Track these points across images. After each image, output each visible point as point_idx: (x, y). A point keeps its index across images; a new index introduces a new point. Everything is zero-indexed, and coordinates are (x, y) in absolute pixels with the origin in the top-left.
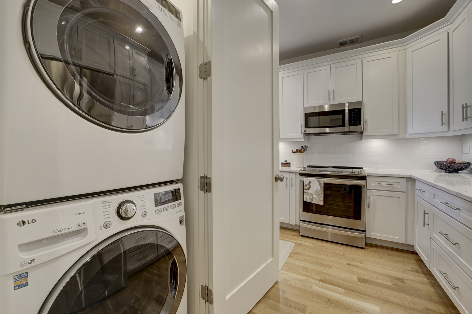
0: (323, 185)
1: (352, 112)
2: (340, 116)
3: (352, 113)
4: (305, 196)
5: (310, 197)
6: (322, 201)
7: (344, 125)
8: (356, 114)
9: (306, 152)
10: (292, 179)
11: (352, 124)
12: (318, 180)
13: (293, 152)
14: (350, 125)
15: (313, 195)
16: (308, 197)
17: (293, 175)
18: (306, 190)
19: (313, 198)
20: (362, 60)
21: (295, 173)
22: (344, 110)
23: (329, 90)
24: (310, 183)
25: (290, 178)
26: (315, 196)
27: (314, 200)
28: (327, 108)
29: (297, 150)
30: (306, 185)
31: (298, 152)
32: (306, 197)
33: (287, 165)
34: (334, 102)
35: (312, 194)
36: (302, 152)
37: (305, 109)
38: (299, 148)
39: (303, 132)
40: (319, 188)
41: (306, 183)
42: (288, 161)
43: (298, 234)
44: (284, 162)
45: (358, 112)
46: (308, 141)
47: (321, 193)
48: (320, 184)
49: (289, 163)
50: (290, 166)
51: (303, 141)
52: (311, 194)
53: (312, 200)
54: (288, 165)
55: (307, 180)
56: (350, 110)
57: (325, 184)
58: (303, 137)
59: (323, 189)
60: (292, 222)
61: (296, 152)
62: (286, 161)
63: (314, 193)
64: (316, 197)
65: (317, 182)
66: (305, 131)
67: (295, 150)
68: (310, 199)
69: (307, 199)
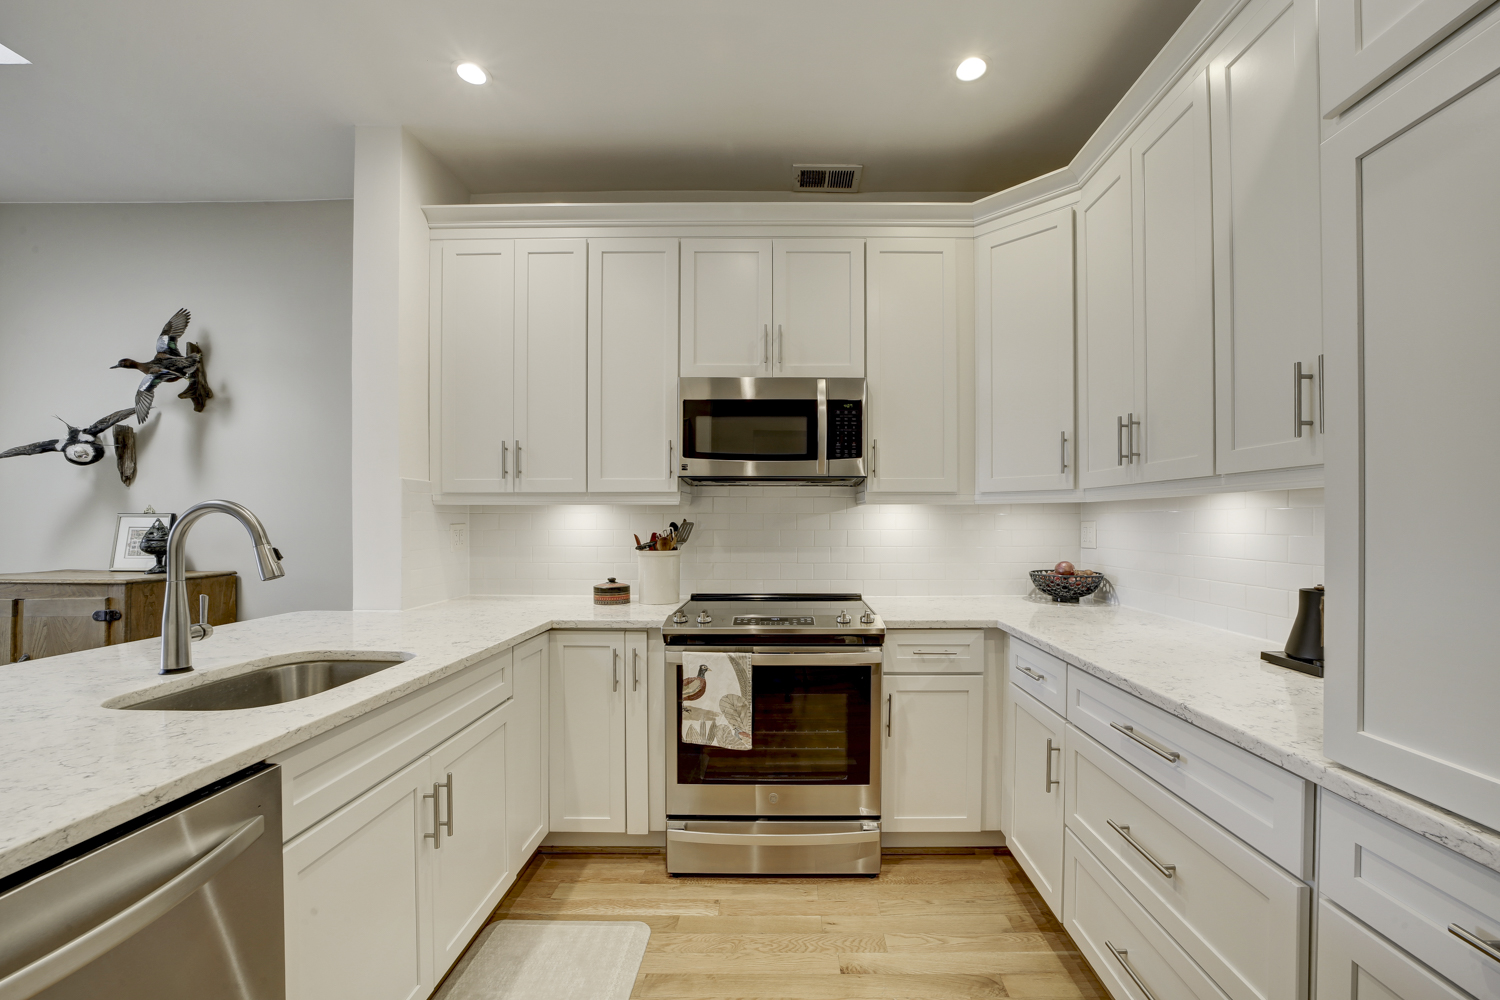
0: (749, 675)
1: (838, 412)
2: (800, 424)
3: (838, 416)
4: (686, 724)
5: (703, 726)
6: (747, 735)
7: (812, 454)
8: (850, 420)
9: (685, 544)
10: (636, 655)
11: (838, 451)
12: (732, 659)
13: (640, 548)
14: (831, 455)
15: (715, 715)
16: (697, 725)
17: (639, 642)
18: (690, 698)
19: (714, 726)
20: (865, 244)
21: (648, 631)
22: (814, 404)
23: (766, 326)
24: (702, 671)
25: (630, 655)
26: (722, 721)
27: (719, 734)
29: (654, 535)
30: (690, 681)
31: (658, 546)
32: (691, 728)
33: (616, 595)
34: (781, 371)
35: (710, 715)
36: (673, 544)
37: (684, 383)
38: (663, 530)
39: (677, 471)
40: (737, 690)
41: (690, 672)
42: (621, 582)
43: (662, 868)
44: (604, 583)
45: (854, 412)
46: (692, 503)
47: (744, 706)
48: (740, 672)
49: (625, 590)
50: (627, 601)
51: (677, 503)
52: (708, 712)
53: (712, 736)
54: (622, 595)
55: (692, 659)
56: (831, 404)
57: (756, 669)
58: (674, 488)
59: (750, 689)
60: (638, 827)
61: (652, 546)
62: (612, 581)
63: (716, 709)
64: (726, 723)
65: (730, 667)
66: (684, 468)
67: (645, 539)
68: (703, 734)
69: (694, 732)
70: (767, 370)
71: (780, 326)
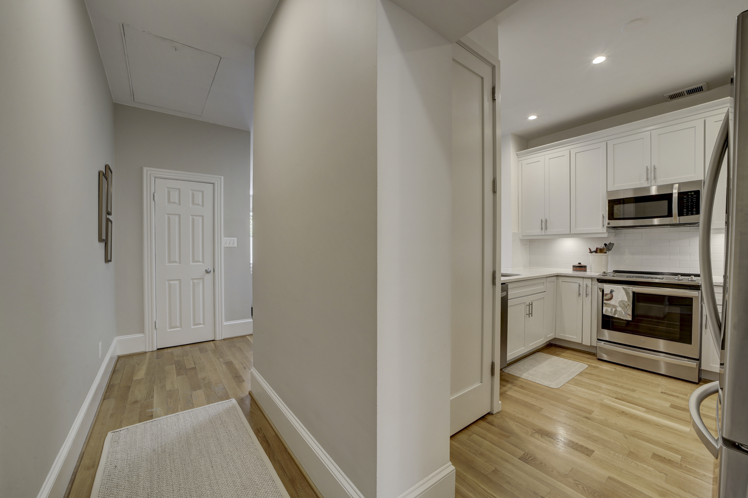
0: (631, 294)
1: (685, 197)
2: (665, 203)
3: (685, 198)
4: (605, 308)
5: (612, 310)
6: (630, 315)
7: (670, 214)
8: (692, 199)
9: (610, 251)
10: (587, 286)
11: (685, 213)
12: (624, 288)
13: (591, 252)
14: (681, 214)
15: (617, 307)
16: (609, 309)
17: (589, 282)
18: (606, 300)
19: (616, 310)
20: (705, 121)
21: (592, 278)
22: (671, 194)
23: (647, 167)
24: (612, 292)
25: (585, 286)
26: (619, 309)
27: (618, 313)
28: (654, 191)
29: (597, 249)
30: (606, 294)
31: (598, 251)
32: (607, 310)
33: (581, 268)
35: (614, 306)
36: (605, 251)
37: (609, 193)
38: (601, 245)
39: (606, 225)
40: (626, 299)
41: (607, 291)
42: (583, 264)
43: (595, 358)
44: (576, 264)
45: (695, 196)
46: (615, 236)
47: (629, 305)
48: (627, 293)
49: (585, 267)
50: (586, 271)
51: (606, 236)
52: (614, 305)
53: (615, 313)
54: (583, 268)
55: (607, 288)
56: (679, 194)
57: (634, 293)
58: (605, 231)
59: (631, 299)
60: (587, 342)
61: (596, 252)
62: (580, 264)
63: (617, 304)
64: (621, 310)
65: (623, 291)
66: (609, 224)
67: (594, 249)
68: (611, 312)
69: (608, 311)
70: (648, 183)
71: (654, 166)
